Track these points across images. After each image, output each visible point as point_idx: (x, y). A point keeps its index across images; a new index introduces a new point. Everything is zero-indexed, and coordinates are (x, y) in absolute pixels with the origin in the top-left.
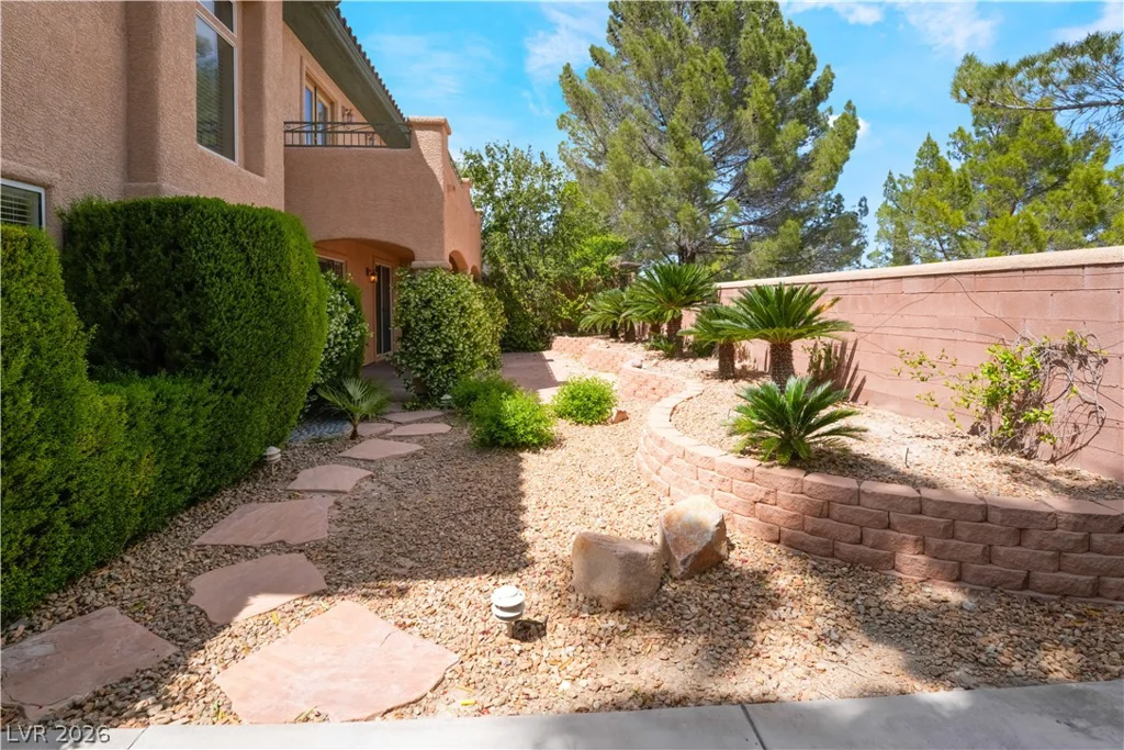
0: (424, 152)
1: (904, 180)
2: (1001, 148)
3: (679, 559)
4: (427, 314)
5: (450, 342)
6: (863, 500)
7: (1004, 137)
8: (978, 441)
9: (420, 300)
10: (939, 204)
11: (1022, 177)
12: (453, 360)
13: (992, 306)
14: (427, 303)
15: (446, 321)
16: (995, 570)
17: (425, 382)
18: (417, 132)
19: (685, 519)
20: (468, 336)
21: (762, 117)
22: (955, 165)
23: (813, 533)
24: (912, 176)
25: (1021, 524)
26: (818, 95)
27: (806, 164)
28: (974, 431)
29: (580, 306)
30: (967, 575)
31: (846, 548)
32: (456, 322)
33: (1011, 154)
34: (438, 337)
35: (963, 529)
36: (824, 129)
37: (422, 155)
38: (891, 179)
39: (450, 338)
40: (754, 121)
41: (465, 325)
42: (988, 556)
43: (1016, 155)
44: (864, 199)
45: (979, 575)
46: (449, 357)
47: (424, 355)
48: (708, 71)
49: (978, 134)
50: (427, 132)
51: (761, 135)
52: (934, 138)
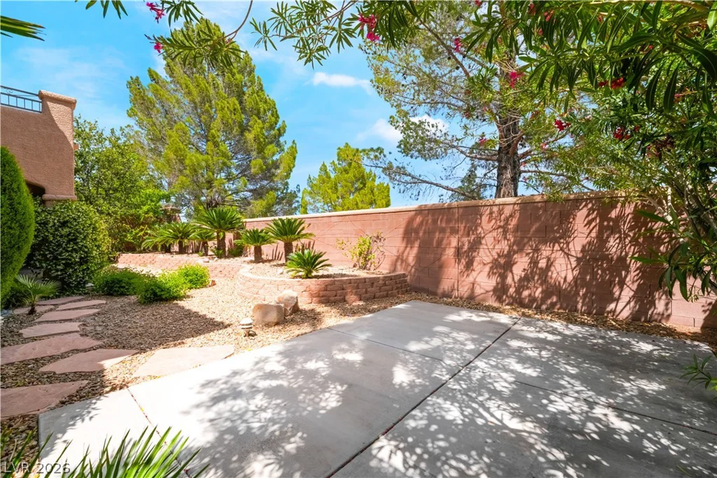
0: (55, 119)
1: (315, 179)
2: (346, 171)
3: (288, 309)
4: (65, 231)
5: (86, 250)
6: (336, 283)
7: (347, 167)
8: (356, 268)
9: (58, 221)
10: (328, 191)
11: (353, 184)
12: (86, 262)
13: (358, 225)
14: (64, 224)
15: (82, 236)
16: (368, 295)
17: (64, 278)
18: (48, 103)
19: (285, 298)
20: (98, 247)
21: (259, 139)
22: (333, 176)
23: (322, 297)
24: (318, 178)
25: (373, 281)
26: (281, 133)
27: (276, 165)
28: (354, 266)
29: (141, 234)
30: (362, 298)
31: (332, 298)
32: (90, 237)
33: (349, 175)
34: (75, 247)
35: (361, 286)
36: (283, 150)
37: (54, 120)
38: (310, 178)
39: (86, 247)
40: (255, 140)
41: (95, 239)
42: (366, 292)
43: (351, 175)
44: (298, 185)
45: (365, 297)
46: (84, 261)
47: (63, 259)
48: (232, 110)
49: (339, 164)
50: (58, 105)
51: (258, 149)
52: (326, 164)
